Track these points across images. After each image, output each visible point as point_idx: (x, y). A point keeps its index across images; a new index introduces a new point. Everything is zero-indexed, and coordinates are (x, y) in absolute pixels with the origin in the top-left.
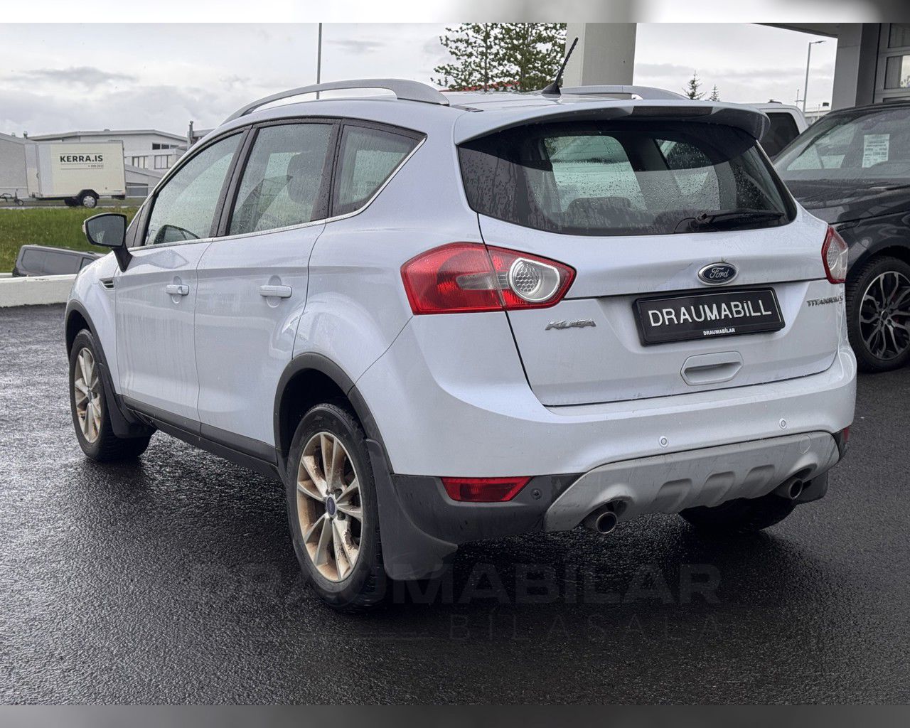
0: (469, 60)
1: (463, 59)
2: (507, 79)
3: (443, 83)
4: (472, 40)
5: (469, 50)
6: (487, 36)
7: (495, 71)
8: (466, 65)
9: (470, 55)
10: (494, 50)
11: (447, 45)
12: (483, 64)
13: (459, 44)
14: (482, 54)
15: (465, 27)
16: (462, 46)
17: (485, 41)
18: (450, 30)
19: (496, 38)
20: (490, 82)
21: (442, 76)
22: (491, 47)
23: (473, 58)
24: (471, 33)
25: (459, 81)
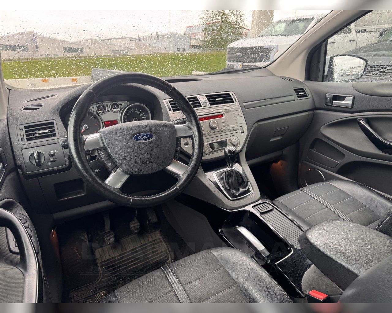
5: (208, 13)
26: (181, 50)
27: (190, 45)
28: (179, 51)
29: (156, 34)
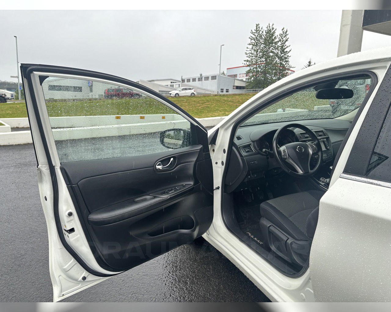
0: (252, 58)
1: (251, 58)
2: (262, 62)
3: (246, 64)
4: (253, 53)
6: (257, 51)
7: (259, 60)
8: (252, 59)
9: (253, 56)
10: (259, 55)
11: (247, 54)
12: (256, 59)
13: (250, 54)
14: (256, 56)
15: (251, 50)
16: (251, 54)
17: (257, 53)
18: (247, 51)
19: (259, 52)
20: (257, 63)
21: (245, 62)
22: (258, 54)
23: (253, 57)
24: (253, 51)
25: (250, 63)
26: (225, 91)
27: (234, 86)
28: (223, 92)
29: (199, 76)
